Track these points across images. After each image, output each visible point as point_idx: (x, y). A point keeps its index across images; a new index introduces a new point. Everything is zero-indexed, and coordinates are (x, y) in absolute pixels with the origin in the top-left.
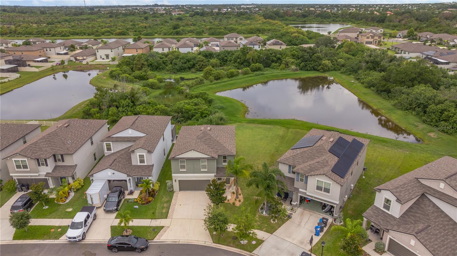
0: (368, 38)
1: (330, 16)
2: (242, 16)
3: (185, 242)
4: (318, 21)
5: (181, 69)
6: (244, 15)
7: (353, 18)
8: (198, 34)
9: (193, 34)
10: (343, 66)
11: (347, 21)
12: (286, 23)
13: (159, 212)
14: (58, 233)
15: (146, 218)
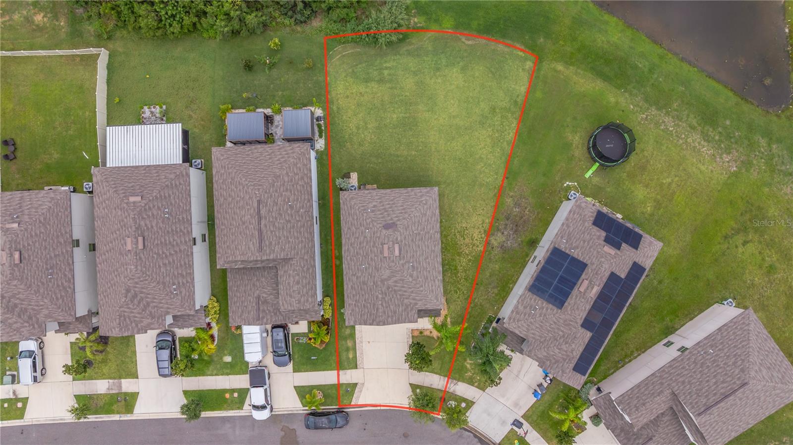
13: (345, 357)
14: (237, 400)
15: (331, 370)
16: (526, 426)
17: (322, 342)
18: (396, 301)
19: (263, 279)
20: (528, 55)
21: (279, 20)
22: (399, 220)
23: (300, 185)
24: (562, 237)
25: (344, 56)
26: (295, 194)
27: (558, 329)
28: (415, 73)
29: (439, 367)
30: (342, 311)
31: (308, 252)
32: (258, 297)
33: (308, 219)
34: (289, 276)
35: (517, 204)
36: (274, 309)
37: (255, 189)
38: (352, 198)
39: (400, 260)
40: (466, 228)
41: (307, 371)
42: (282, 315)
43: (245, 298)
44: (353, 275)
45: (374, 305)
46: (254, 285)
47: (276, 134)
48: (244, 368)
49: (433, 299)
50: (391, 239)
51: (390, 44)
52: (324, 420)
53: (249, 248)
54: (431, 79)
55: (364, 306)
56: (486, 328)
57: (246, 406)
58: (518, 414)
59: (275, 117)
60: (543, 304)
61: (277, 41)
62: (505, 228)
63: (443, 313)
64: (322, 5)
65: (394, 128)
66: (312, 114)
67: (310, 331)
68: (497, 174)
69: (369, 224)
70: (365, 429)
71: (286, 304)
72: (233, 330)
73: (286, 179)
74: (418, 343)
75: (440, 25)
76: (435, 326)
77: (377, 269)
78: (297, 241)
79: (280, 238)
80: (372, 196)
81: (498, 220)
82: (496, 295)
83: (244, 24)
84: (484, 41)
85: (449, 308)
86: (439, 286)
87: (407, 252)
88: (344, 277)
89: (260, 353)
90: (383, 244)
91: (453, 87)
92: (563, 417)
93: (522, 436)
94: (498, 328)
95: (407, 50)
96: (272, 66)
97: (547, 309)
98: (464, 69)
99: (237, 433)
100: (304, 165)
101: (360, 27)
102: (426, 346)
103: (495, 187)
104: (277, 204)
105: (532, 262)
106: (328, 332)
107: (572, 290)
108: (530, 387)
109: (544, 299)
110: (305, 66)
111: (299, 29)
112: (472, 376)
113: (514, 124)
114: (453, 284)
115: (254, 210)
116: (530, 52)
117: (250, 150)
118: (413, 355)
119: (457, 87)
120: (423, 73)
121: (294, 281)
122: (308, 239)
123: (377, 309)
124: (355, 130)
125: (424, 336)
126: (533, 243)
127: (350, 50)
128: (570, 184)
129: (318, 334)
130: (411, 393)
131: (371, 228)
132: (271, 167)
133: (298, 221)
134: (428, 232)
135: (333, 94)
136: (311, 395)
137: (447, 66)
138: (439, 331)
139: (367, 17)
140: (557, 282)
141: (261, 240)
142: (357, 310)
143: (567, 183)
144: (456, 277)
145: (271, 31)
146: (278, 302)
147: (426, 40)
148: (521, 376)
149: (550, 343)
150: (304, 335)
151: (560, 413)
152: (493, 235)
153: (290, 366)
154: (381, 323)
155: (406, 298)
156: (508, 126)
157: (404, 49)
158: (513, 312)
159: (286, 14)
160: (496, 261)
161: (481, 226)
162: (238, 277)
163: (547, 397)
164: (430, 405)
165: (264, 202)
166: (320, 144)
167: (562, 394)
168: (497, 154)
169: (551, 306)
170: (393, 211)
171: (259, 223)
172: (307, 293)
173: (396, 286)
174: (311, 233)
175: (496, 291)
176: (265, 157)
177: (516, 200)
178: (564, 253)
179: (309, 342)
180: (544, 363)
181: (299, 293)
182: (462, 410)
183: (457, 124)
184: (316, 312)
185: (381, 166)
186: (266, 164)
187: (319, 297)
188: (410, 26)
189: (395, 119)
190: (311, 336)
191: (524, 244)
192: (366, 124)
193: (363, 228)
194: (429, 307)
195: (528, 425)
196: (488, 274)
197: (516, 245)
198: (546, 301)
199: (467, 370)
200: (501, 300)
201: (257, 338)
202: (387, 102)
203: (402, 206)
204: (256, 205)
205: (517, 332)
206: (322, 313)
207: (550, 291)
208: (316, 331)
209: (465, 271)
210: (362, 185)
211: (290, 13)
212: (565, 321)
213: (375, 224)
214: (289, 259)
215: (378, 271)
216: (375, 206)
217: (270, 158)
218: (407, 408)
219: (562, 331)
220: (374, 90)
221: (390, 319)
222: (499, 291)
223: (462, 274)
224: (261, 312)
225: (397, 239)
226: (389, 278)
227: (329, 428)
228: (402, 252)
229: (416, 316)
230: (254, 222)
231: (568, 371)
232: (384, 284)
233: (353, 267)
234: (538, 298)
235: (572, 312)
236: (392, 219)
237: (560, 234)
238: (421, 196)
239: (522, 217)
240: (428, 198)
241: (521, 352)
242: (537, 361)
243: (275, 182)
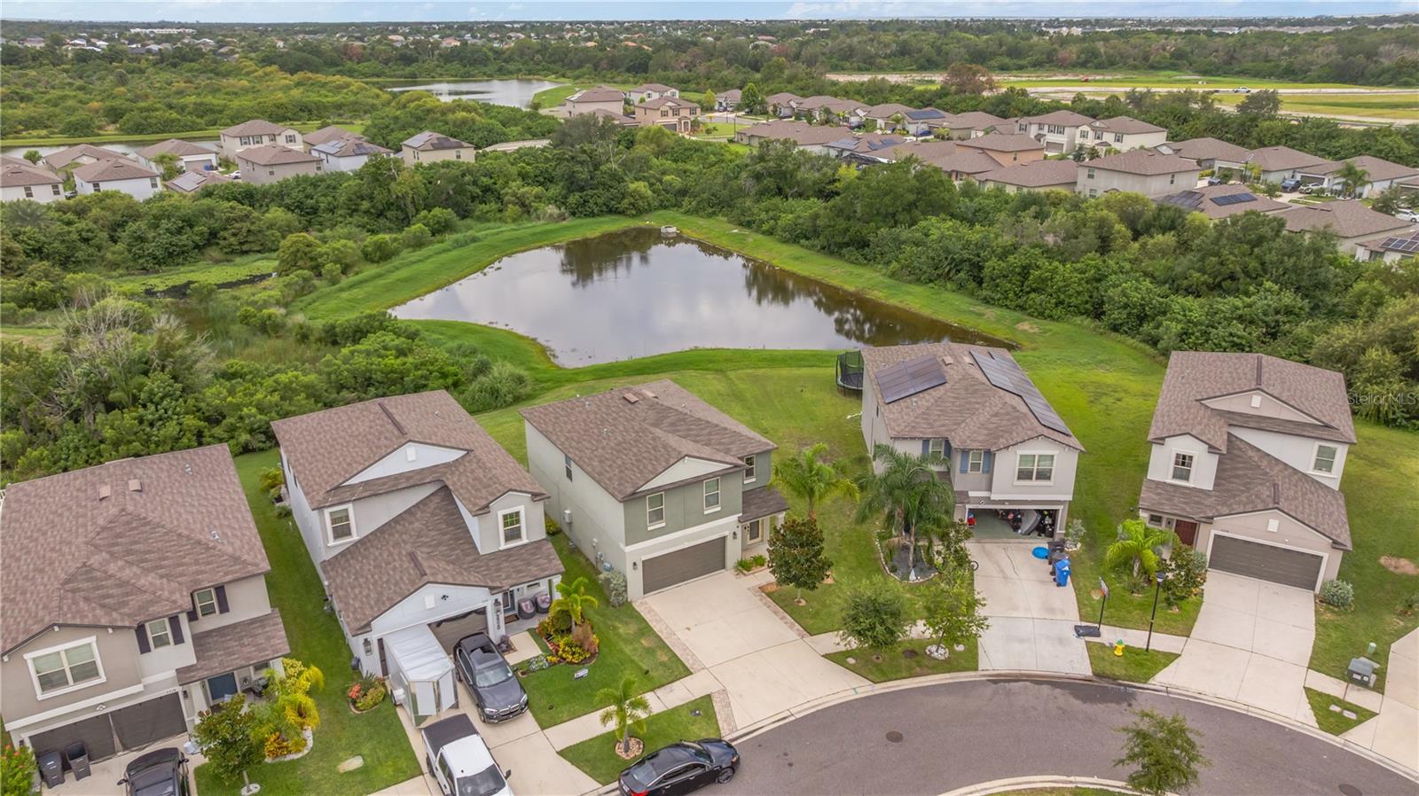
0: (664, 114)
1: (488, 59)
2: (187, 65)
3: (806, 710)
4: (453, 72)
5: (170, 254)
6: (192, 60)
7: (554, 62)
8: (78, 133)
9: (53, 133)
10: (683, 192)
11: (538, 70)
12: (378, 83)
16: (1105, 629)
58: (1071, 619)
67: (546, 651)
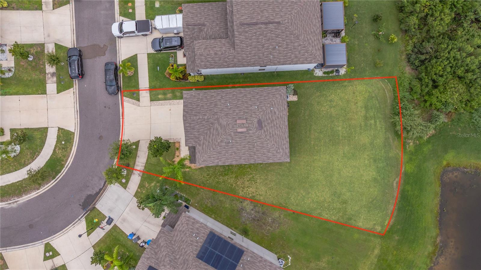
13: (159, 92)
14: (126, 11)
15: (150, 82)
16: (108, 228)
17: (170, 74)
18: (202, 130)
19: (218, 28)
20: (385, 228)
21: (410, 42)
22: (265, 131)
23: (291, 55)
24: (252, 257)
25: (384, 90)
26: (284, 51)
27: (181, 255)
28: (372, 144)
29: (152, 162)
30: (194, 89)
31: (240, 62)
32: (204, 25)
33: (265, 62)
34: (221, 47)
35: (274, 220)
36: (195, 37)
37: (288, 20)
38: (281, 96)
39: (234, 133)
40: (257, 182)
41: (148, 63)
42: (190, 44)
43: (204, 15)
44: (222, 96)
45: (199, 113)
46: (214, 21)
47: (326, 40)
48: (151, 16)
49: (204, 158)
50: (250, 125)
51: (394, 125)
52: (112, 77)
53: (243, 15)
54: (367, 155)
55: (199, 105)
56: (181, 197)
57: (122, 18)
58: (117, 222)
59: (339, 39)
60: (201, 243)
61: (396, 40)
62: (256, 212)
63: (193, 166)
64: (424, 73)
65: (331, 128)
66: (342, 66)
67: (178, 66)
68: (297, 205)
69: (261, 109)
70: (105, 107)
71: (199, 46)
72: (179, 8)
73: (296, 44)
74: (169, 147)
75: (407, 162)
76: (183, 160)
77: (227, 115)
78: (248, 53)
79: (250, 40)
80: (282, 111)
81: (262, 206)
82: (206, 205)
83: (408, 15)
84: (396, 195)
85: (196, 170)
86: (213, 163)
87: (240, 138)
88: (220, 90)
89: (162, 28)
90: (246, 119)
91: (362, 172)
92: (114, 256)
93: (100, 224)
94: (181, 208)
95: (389, 137)
96: (377, 37)
97: (196, 246)
98: (375, 180)
99: (102, 12)
100: (307, 58)
101: (406, 102)
102: (168, 153)
103: (287, 204)
104: (277, 37)
105: (231, 233)
106: (177, 79)
107: (211, 265)
108: (137, 230)
109: (204, 243)
110: (377, 61)
111: (404, 57)
112: (145, 187)
113: (334, 218)
114: (214, 173)
115: (272, 19)
116: (388, 229)
117: (318, 17)
118: (161, 143)
119: (362, 175)
120: (372, 150)
121: (217, 51)
122: (250, 62)
123: (195, 115)
124: (329, 98)
125: (175, 151)
126: (245, 233)
127: (389, 95)
128: (290, 260)
129: (176, 71)
130: (132, 142)
131: (258, 110)
132: (305, 33)
133: (263, 54)
134: (255, 154)
135: (356, 82)
136: (130, 66)
137: (377, 167)
138: (179, 163)
139: (414, 107)
140: (217, 254)
141: (248, 24)
142: (194, 100)
143: (290, 258)
144: (219, 175)
145: (402, 36)
146: (200, 40)
147: (396, 151)
148: (146, 224)
149: (170, 248)
150: (176, 61)
151: (118, 253)
152: (251, 203)
153: (152, 51)
154: (185, 118)
155: (204, 138)
156: (333, 213)
157: (390, 135)
158: (194, 219)
159: (415, 47)
160: (232, 205)
161: (257, 193)
162: (219, 10)
163: (129, 243)
164: (122, 156)
165: (278, 27)
166: (319, 73)
167: (132, 254)
168: (311, 205)
169: (199, 249)
170: (272, 127)
171: (262, 23)
172: (208, 61)
173: (214, 129)
174: (253, 64)
175: (209, 205)
176: (313, 28)
177: (278, 219)
178: (240, 259)
179: (170, 65)
180: (155, 243)
181: (208, 55)
182: (119, 180)
183: (334, 175)
184: (193, 69)
185: (303, 118)
186: (308, 29)
187: (205, 71)
188: (407, 140)
189: (337, 128)
190: (175, 66)
191: (245, 226)
192: (334, 107)
193: (258, 104)
194: (198, 155)
195: (109, 229)
196: (221, 199)
197: (244, 219)
198: (203, 245)
199: (149, 183)
200: (203, 209)
201: (173, 25)
202: (350, 123)
203: (275, 133)
204: (276, 20)
205: (179, 223)
206: (192, 74)
207: (210, 248)
208: (179, 69)
209: (224, 182)
210: (289, 104)
211: (416, 50)
212: (187, 260)
213: (262, 113)
214: (234, 47)
215: (225, 115)
216: (275, 113)
217: (312, 32)
218: (121, 139)
219: (179, 258)
220: (359, 113)
221: (188, 125)
222: (209, 207)
223: (222, 179)
224: (193, 27)
225: (251, 130)
226: (220, 124)
227: (106, 80)
228: (240, 134)
229: (191, 145)
230: (263, 19)
231: (149, 262)
232: (215, 120)
233: (228, 96)
234: (205, 239)
235: (194, 265)
236: (265, 126)
237: (254, 256)
238: (283, 149)
239: (264, 224)
240: (281, 154)
241: (163, 225)
242: (157, 238)
243: (294, 35)
